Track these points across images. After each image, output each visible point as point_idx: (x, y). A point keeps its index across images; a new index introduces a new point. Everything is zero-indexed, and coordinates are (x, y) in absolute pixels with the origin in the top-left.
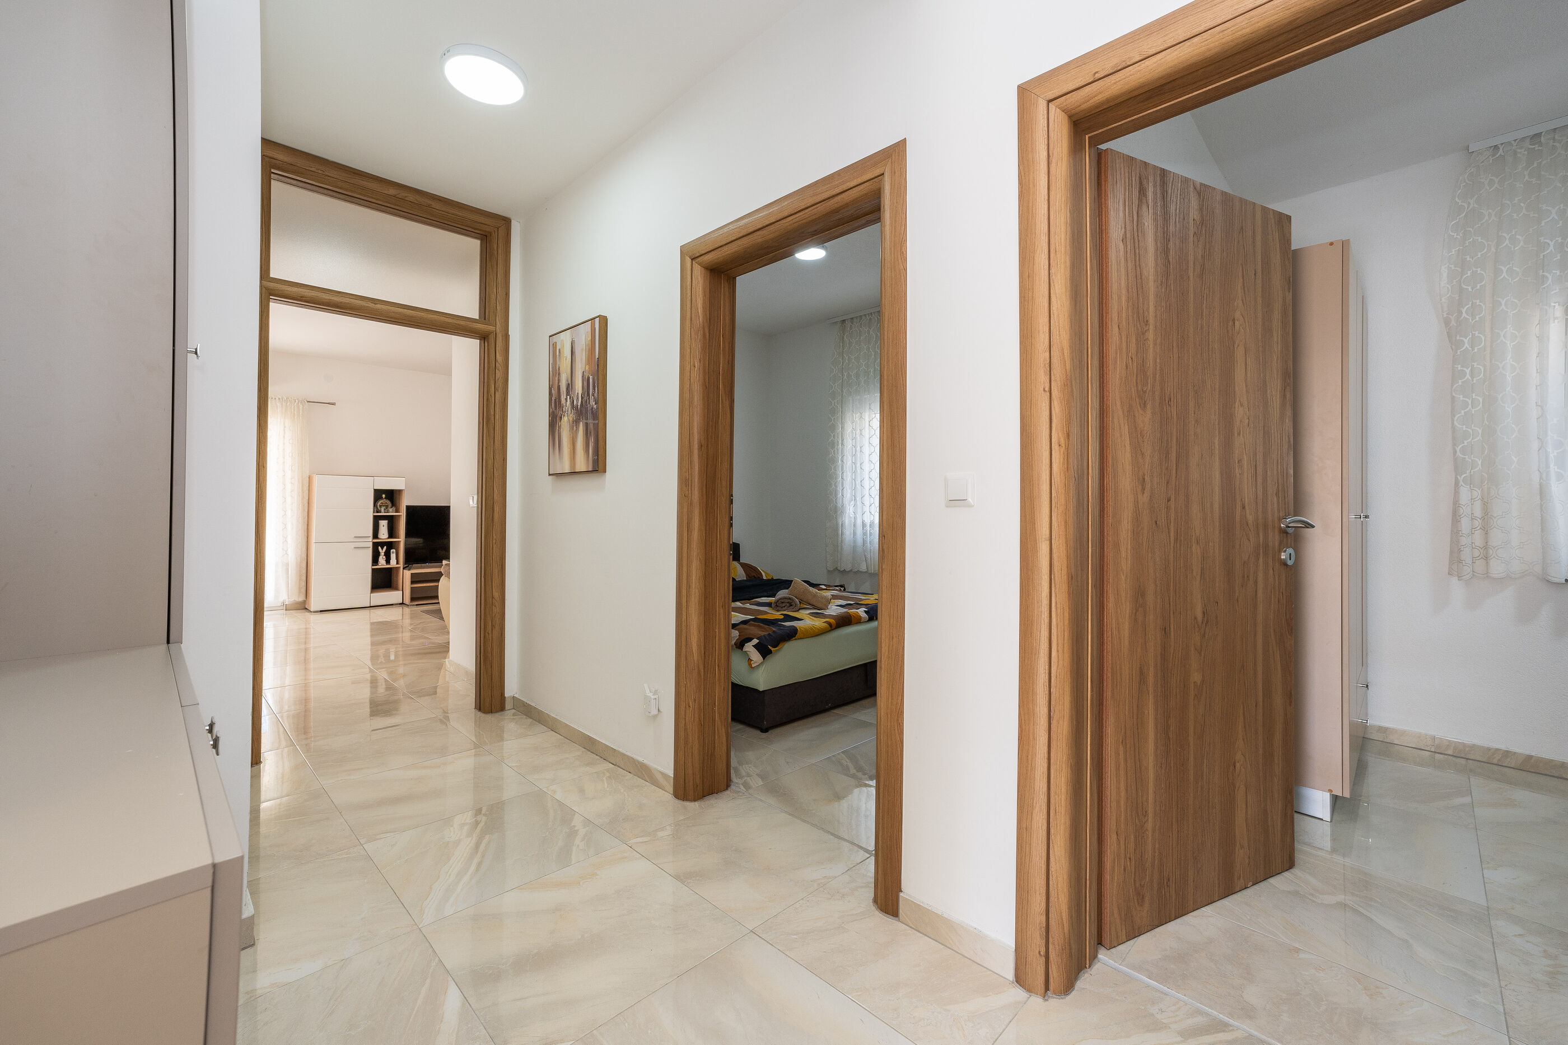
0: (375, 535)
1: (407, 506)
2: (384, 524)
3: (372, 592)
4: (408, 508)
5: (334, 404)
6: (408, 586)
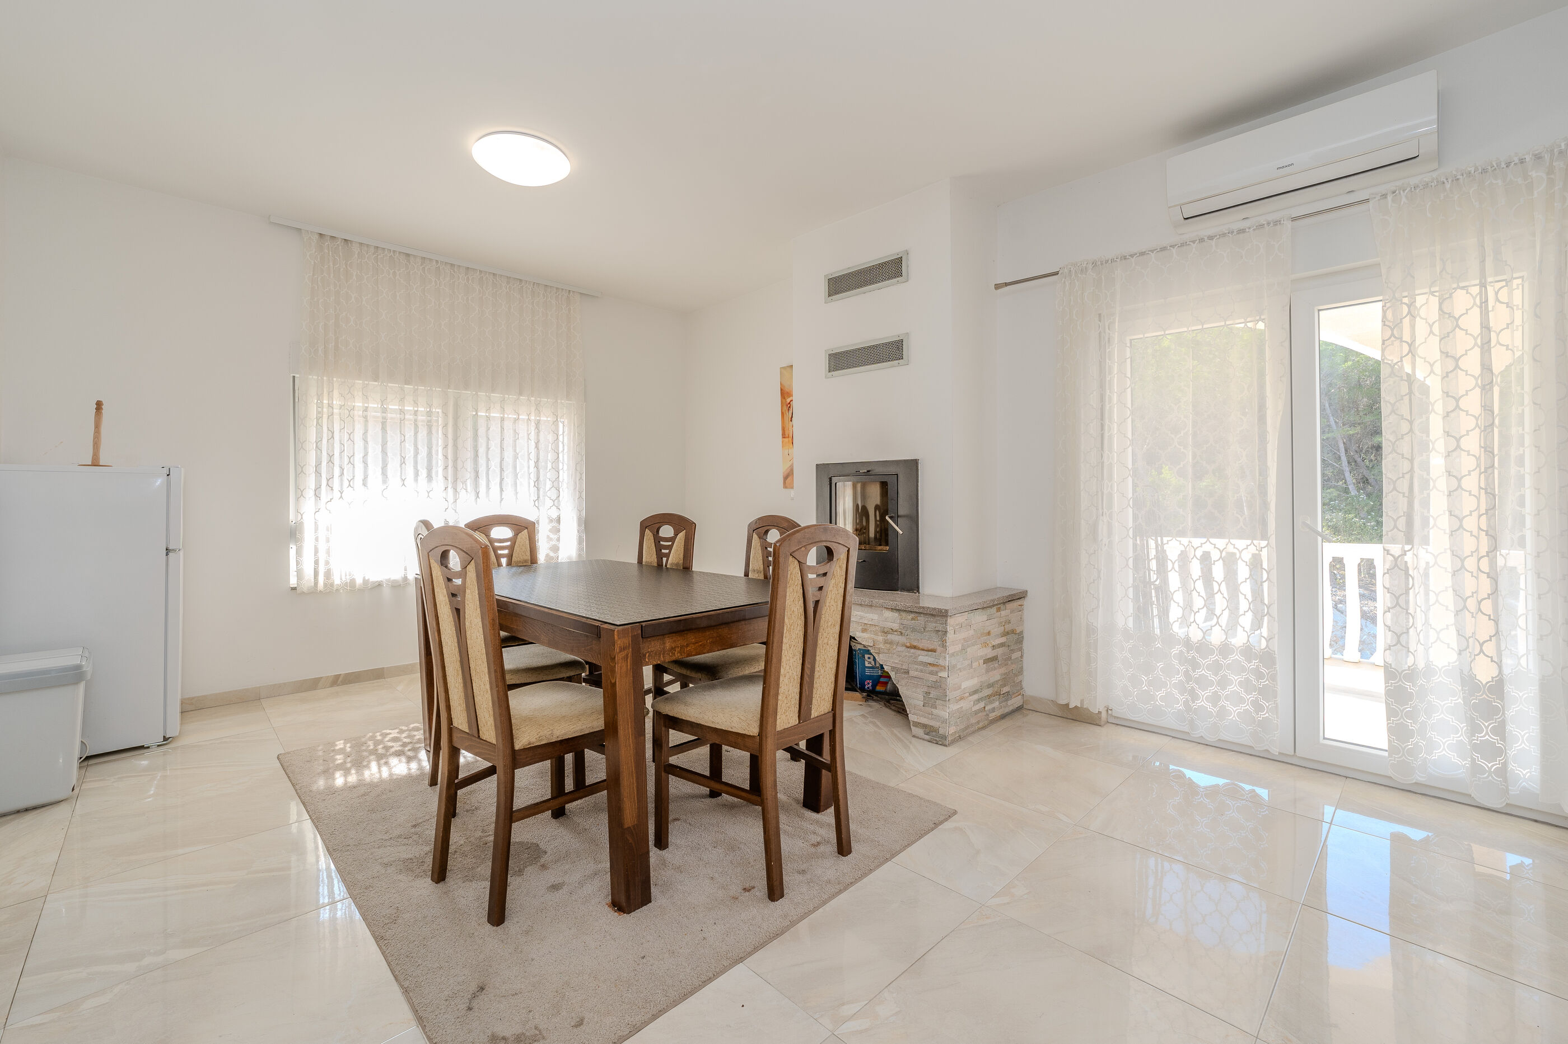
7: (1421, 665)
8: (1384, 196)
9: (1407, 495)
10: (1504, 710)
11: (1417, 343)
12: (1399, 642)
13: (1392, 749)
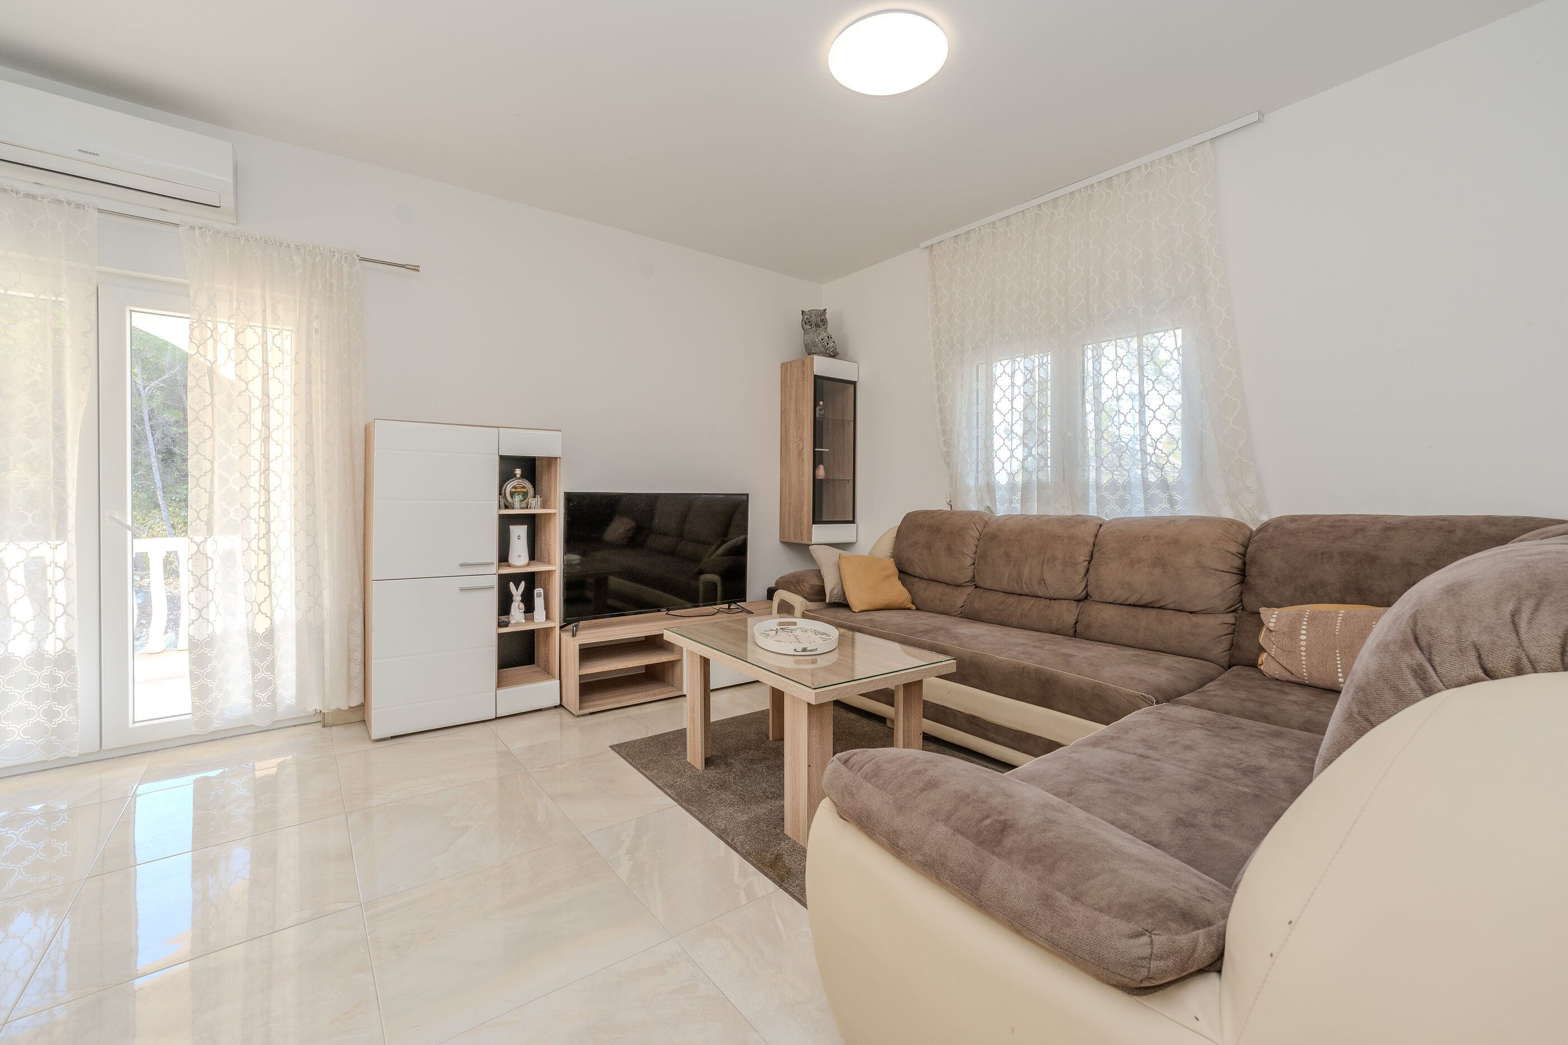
0: (504, 557)
1: (566, 493)
2: (519, 533)
3: (500, 683)
4: (569, 497)
5: (416, 269)
6: (573, 671)
7: (218, 631)
8: (192, 228)
9: (208, 490)
10: (273, 651)
11: (218, 363)
12: (200, 616)
13: (196, 708)
